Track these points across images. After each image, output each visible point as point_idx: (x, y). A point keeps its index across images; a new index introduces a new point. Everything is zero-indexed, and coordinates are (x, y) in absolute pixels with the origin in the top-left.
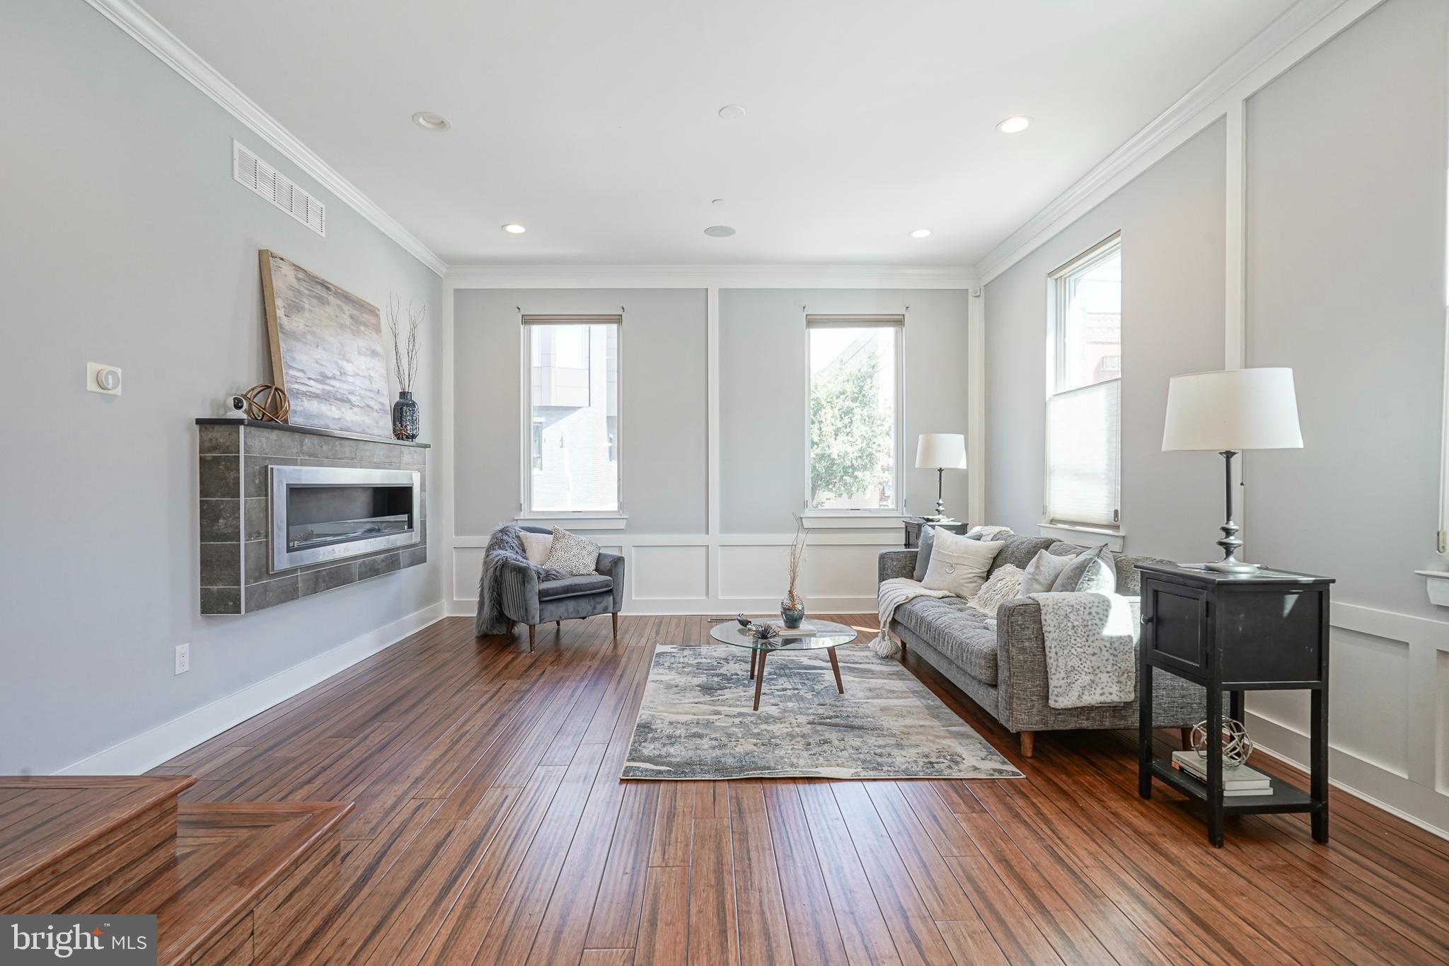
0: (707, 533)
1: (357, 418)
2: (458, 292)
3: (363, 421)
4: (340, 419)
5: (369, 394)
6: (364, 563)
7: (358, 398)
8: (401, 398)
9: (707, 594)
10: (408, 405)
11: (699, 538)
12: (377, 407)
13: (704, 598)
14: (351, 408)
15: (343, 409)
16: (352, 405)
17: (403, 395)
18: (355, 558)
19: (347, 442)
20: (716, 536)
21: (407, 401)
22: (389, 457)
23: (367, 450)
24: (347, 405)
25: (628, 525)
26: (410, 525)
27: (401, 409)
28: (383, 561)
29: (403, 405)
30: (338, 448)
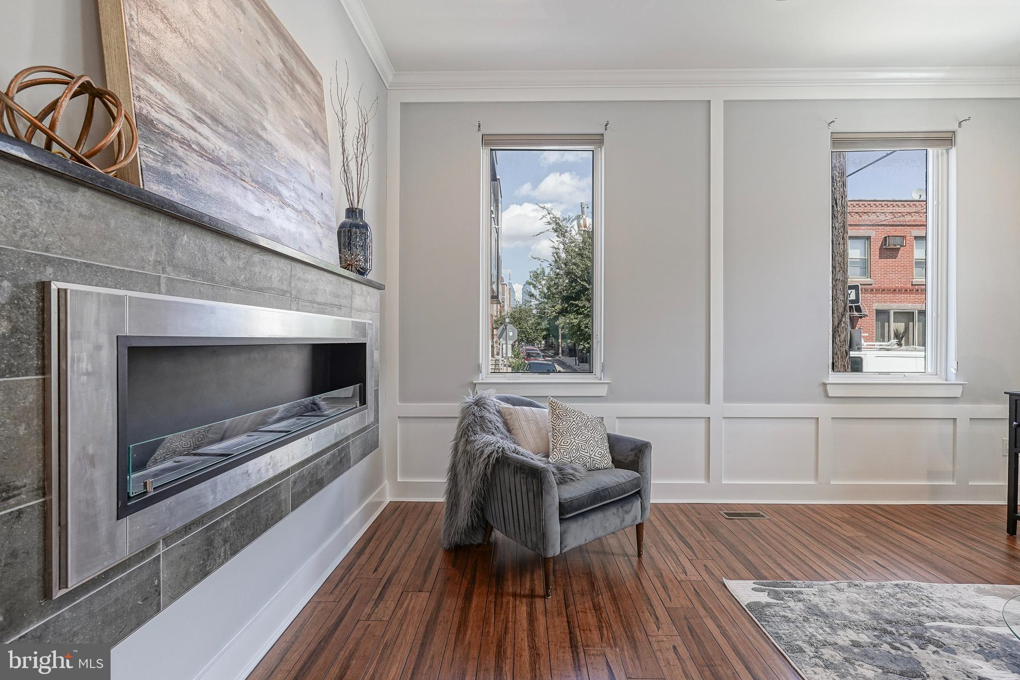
0: (708, 402)
1: (292, 227)
2: (404, 105)
3: (301, 235)
4: (262, 219)
5: (308, 195)
6: (302, 477)
7: (293, 194)
8: (348, 217)
9: (708, 477)
10: (357, 226)
11: (698, 408)
12: (318, 217)
13: (702, 482)
14: (281, 207)
15: (268, 205)
16: (284, 204)
17: (352, 212)
18: (287, 472)
19: (274, 261)
20: (718, 407)
21: (356, 221)
22: (338, 296)
23: (306, 281)
24: (276, 201)
25: (610, 391)
26: (363, 401)
27: (350, 231)
28: (328, 463)
29: (352, 225)
30: (257, 269)
